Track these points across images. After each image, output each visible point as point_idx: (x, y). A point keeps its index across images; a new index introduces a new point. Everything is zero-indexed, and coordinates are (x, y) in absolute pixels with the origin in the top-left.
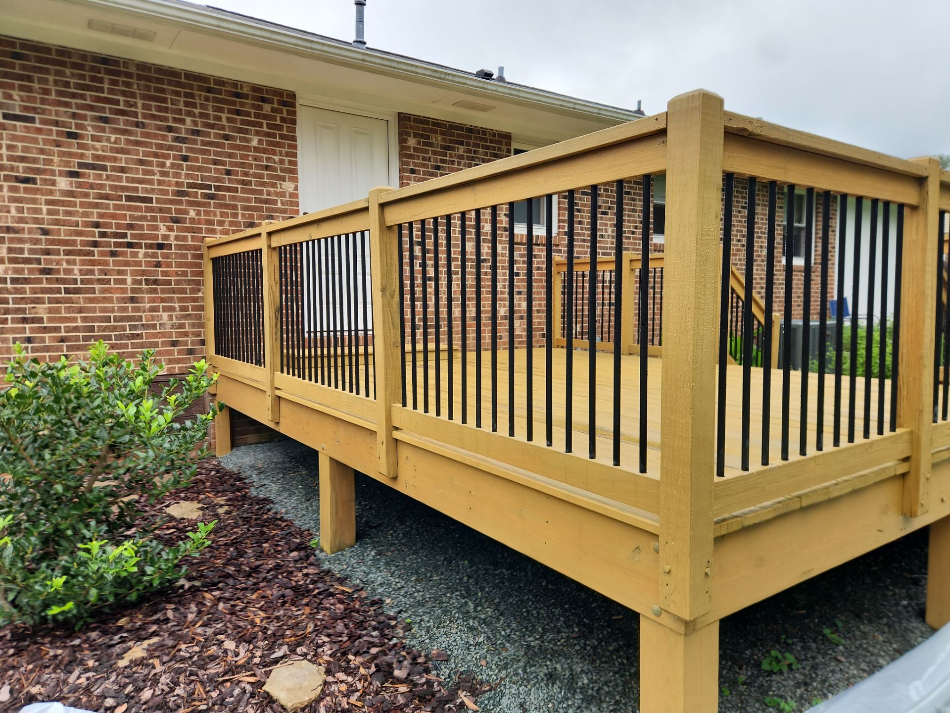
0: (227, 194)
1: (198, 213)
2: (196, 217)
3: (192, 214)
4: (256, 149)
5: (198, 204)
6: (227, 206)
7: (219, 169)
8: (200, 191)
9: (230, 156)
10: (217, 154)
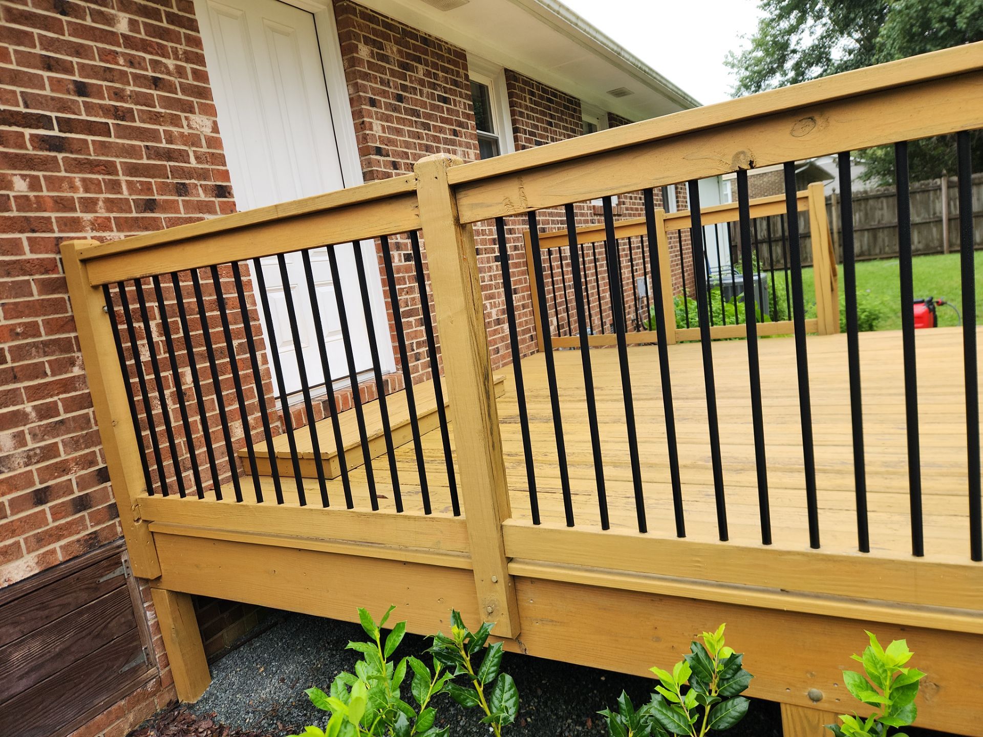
0: (90, 138)
1: (34, 184)
2: (32, 194)
3: (20, 186)
4: (129, 41)
5: (29, 163)
6: (93, 166)
7: (59, 81)
8: (28, 132)
9: (79, 51)
10: (48, 44)
